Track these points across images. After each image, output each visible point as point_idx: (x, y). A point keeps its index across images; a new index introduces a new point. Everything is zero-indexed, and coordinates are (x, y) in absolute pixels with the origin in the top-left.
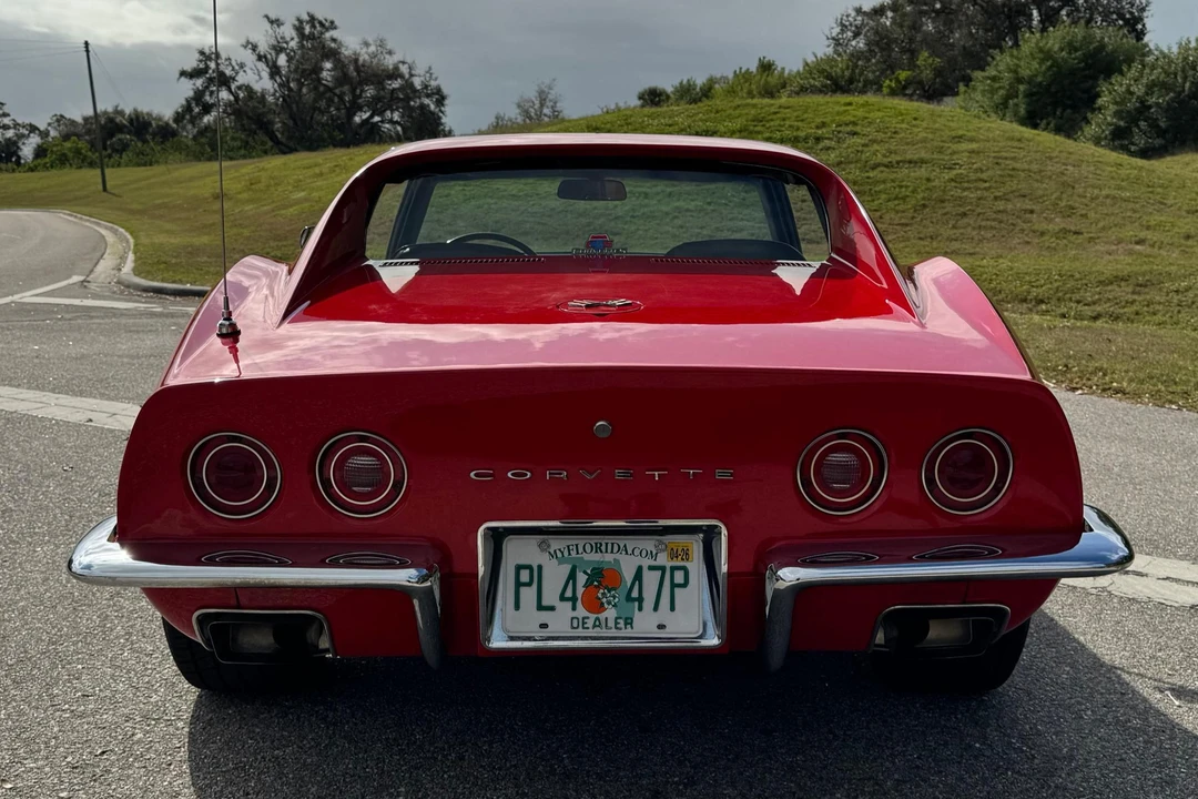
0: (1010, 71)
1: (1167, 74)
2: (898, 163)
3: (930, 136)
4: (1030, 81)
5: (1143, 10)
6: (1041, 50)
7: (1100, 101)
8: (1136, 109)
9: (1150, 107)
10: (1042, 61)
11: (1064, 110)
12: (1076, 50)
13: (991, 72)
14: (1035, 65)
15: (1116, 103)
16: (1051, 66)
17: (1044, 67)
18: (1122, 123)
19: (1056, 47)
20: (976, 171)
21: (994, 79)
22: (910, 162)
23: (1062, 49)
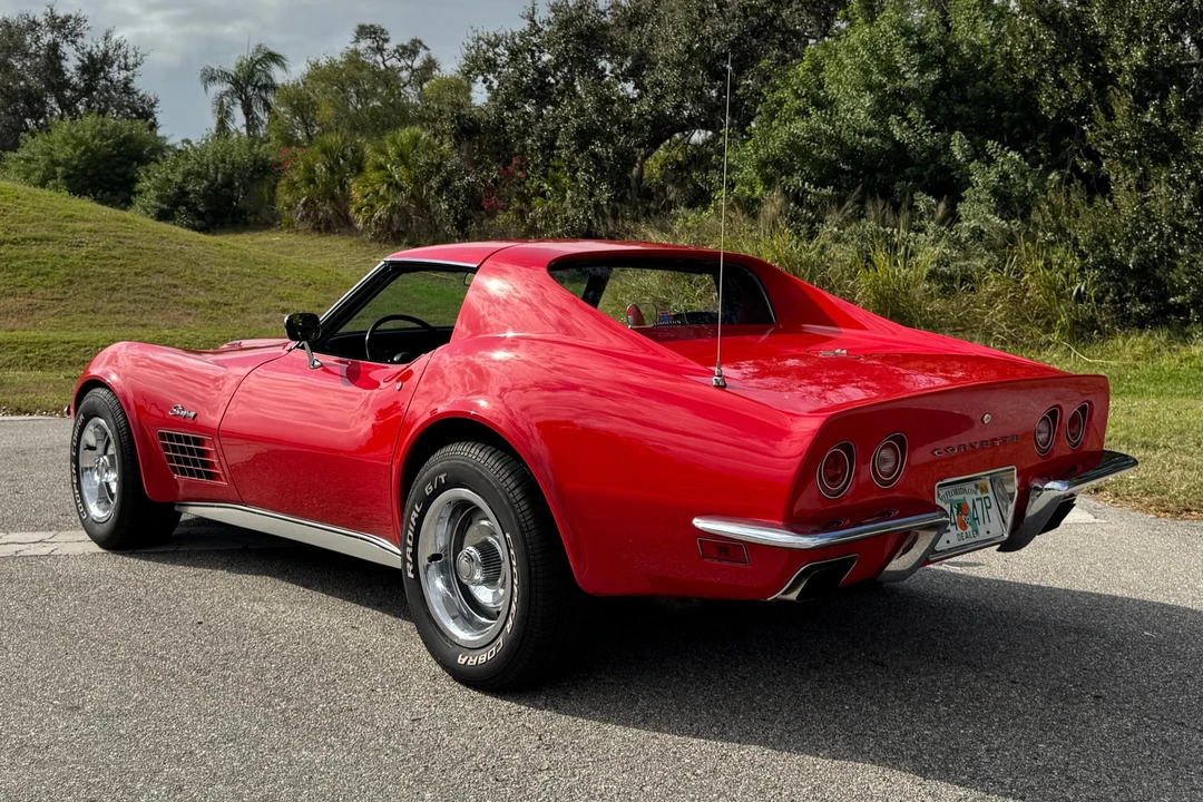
0: (43, 153)
1: (201, 165)
2: (23, 240)
3: (43, 215)
4: (66, 163)
5: (153, 105)
6: (73, 137)
7: (139, 186)
8: (176, 194)
9: (188, 193)
10: (75, 148)
11: (104, 192)
12: (108, 139)
13: (23, 153)
14: (69, 149)
15: (156, 188)
16: (84, 153)
17: (78, 152)
18: (165, 206)
19: (88, 134)
20: (105, 248)
21: (28, 160)
22: (35, 239)
23: (94, 138)
